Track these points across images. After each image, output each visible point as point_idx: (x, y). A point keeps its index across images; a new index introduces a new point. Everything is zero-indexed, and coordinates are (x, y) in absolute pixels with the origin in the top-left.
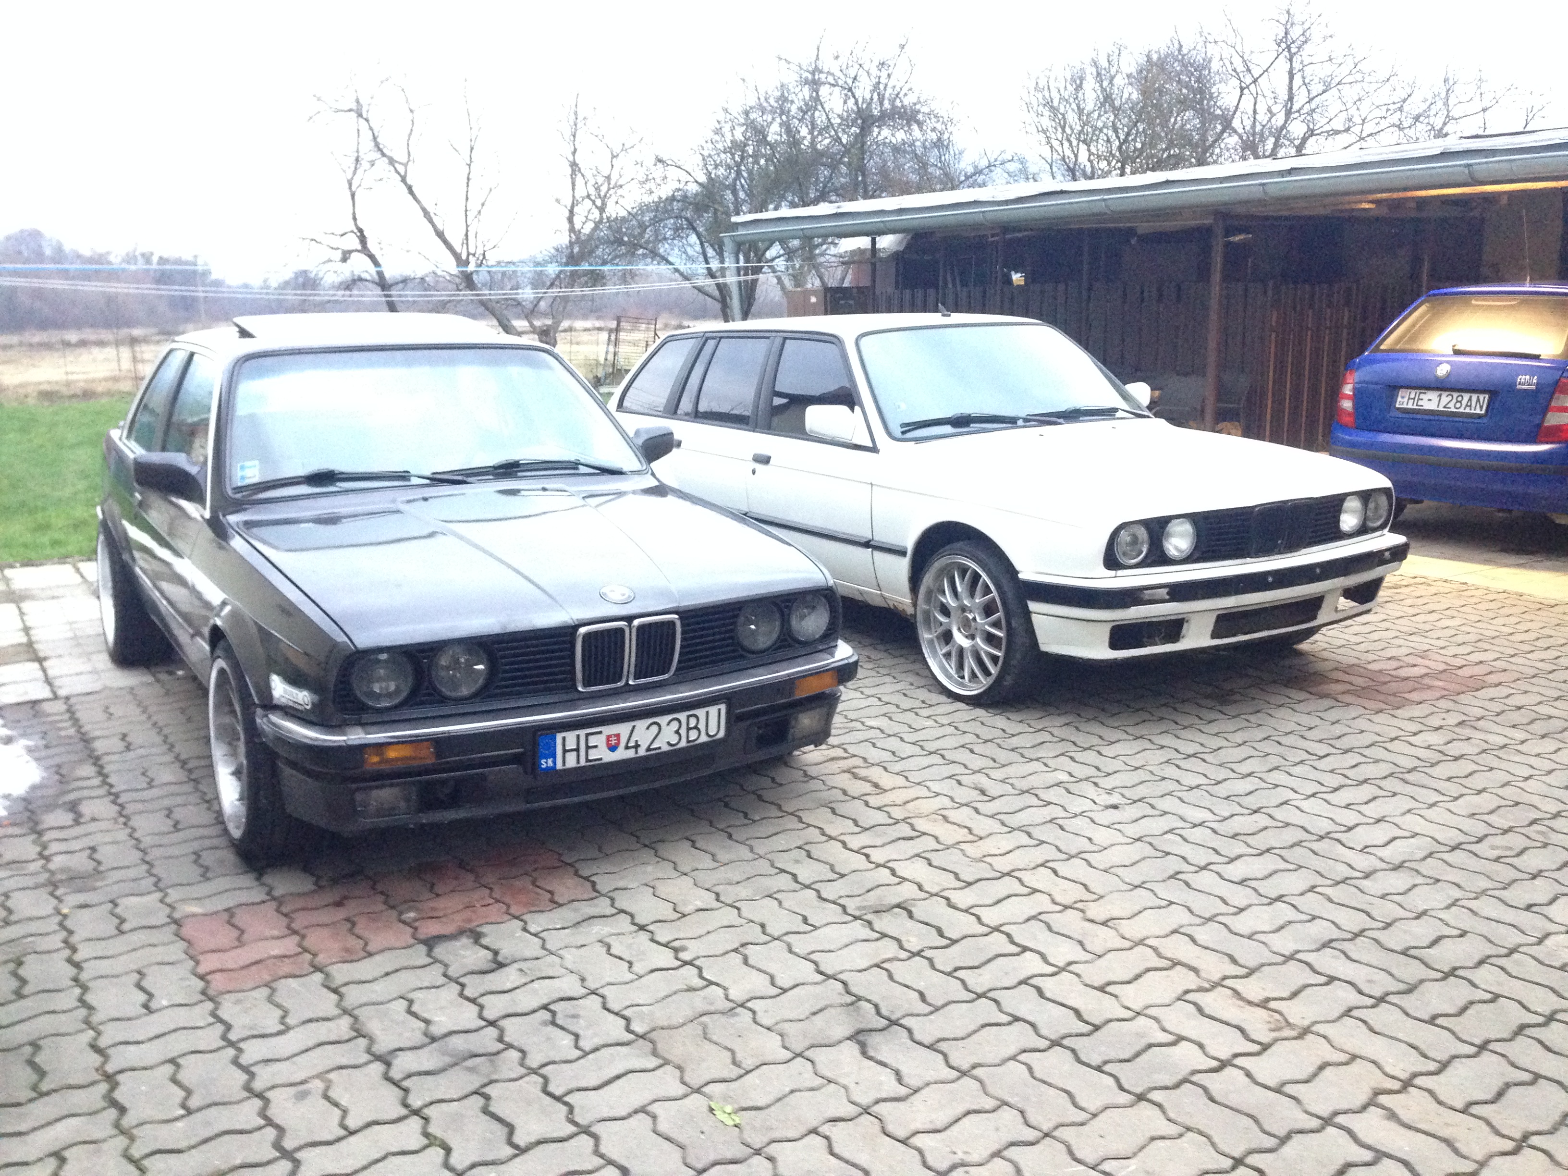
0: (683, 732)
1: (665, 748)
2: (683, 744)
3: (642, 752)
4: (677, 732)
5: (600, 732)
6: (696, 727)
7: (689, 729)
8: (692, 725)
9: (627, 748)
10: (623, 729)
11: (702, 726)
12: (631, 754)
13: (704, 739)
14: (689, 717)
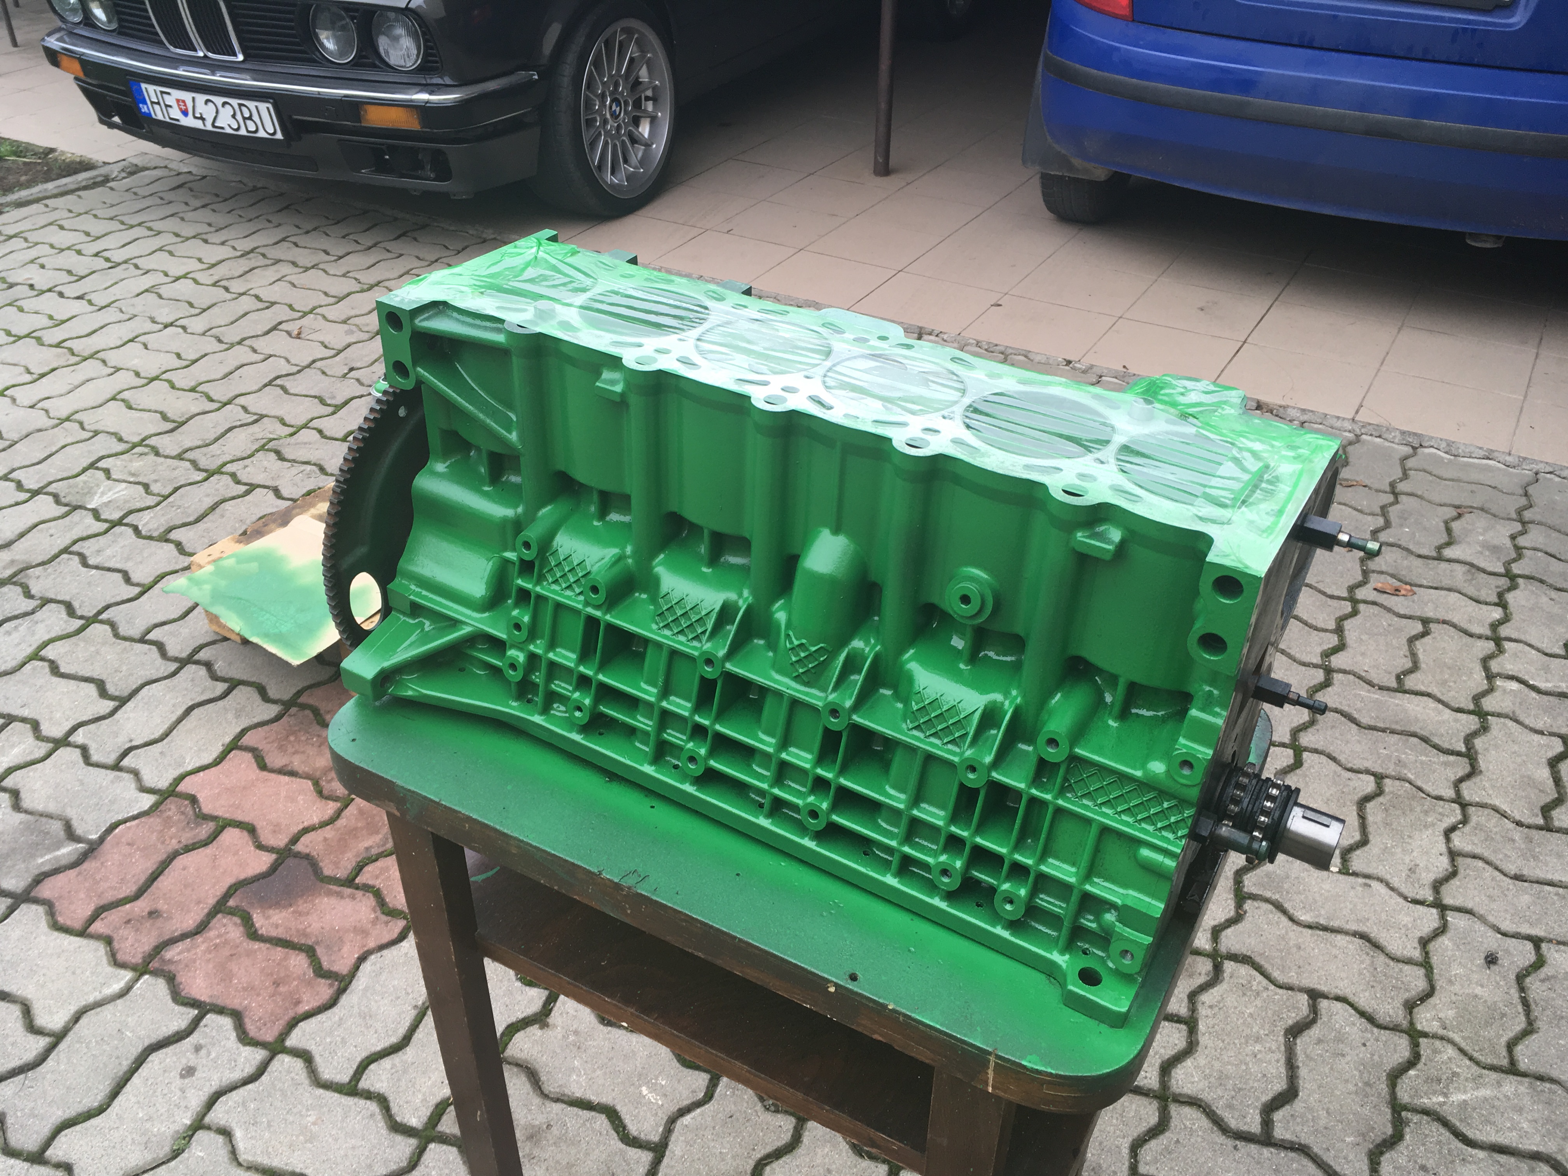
0: (239, 117)
1: (229, 131)
2: (243, 132)
3: (209, 127)
4: (234, 116)
5: (169, 94)
6: (250, 118)
7: (244, 119)
8: (247, 115)
9: (195, 118)
10: (187, 96)
11: (256, 117)
12: (198, 124)
13: (262, 134)
14: (240, 105)
